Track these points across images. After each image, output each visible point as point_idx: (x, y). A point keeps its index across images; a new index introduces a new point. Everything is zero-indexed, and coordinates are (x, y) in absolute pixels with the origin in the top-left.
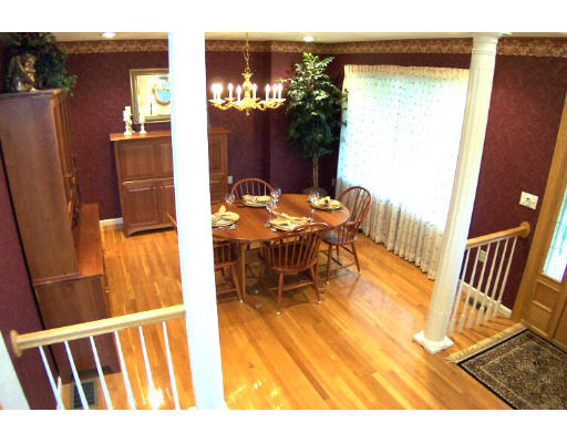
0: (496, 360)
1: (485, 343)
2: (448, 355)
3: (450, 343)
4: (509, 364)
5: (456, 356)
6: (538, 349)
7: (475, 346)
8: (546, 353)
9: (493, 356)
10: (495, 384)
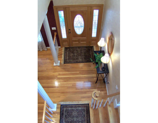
0: (67, 58)
1: (63, 56)
2: (61, 63)
3: (59, 61)
4: (69, 56)
5: (62, 62)
6: (70, 50)
7: (62, 58)
8: (71, 50)
9: (66, 57)
10: (71, 62)
